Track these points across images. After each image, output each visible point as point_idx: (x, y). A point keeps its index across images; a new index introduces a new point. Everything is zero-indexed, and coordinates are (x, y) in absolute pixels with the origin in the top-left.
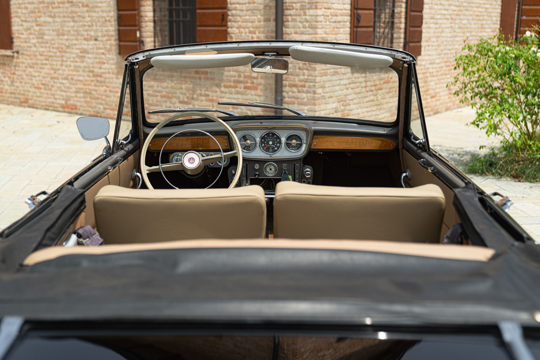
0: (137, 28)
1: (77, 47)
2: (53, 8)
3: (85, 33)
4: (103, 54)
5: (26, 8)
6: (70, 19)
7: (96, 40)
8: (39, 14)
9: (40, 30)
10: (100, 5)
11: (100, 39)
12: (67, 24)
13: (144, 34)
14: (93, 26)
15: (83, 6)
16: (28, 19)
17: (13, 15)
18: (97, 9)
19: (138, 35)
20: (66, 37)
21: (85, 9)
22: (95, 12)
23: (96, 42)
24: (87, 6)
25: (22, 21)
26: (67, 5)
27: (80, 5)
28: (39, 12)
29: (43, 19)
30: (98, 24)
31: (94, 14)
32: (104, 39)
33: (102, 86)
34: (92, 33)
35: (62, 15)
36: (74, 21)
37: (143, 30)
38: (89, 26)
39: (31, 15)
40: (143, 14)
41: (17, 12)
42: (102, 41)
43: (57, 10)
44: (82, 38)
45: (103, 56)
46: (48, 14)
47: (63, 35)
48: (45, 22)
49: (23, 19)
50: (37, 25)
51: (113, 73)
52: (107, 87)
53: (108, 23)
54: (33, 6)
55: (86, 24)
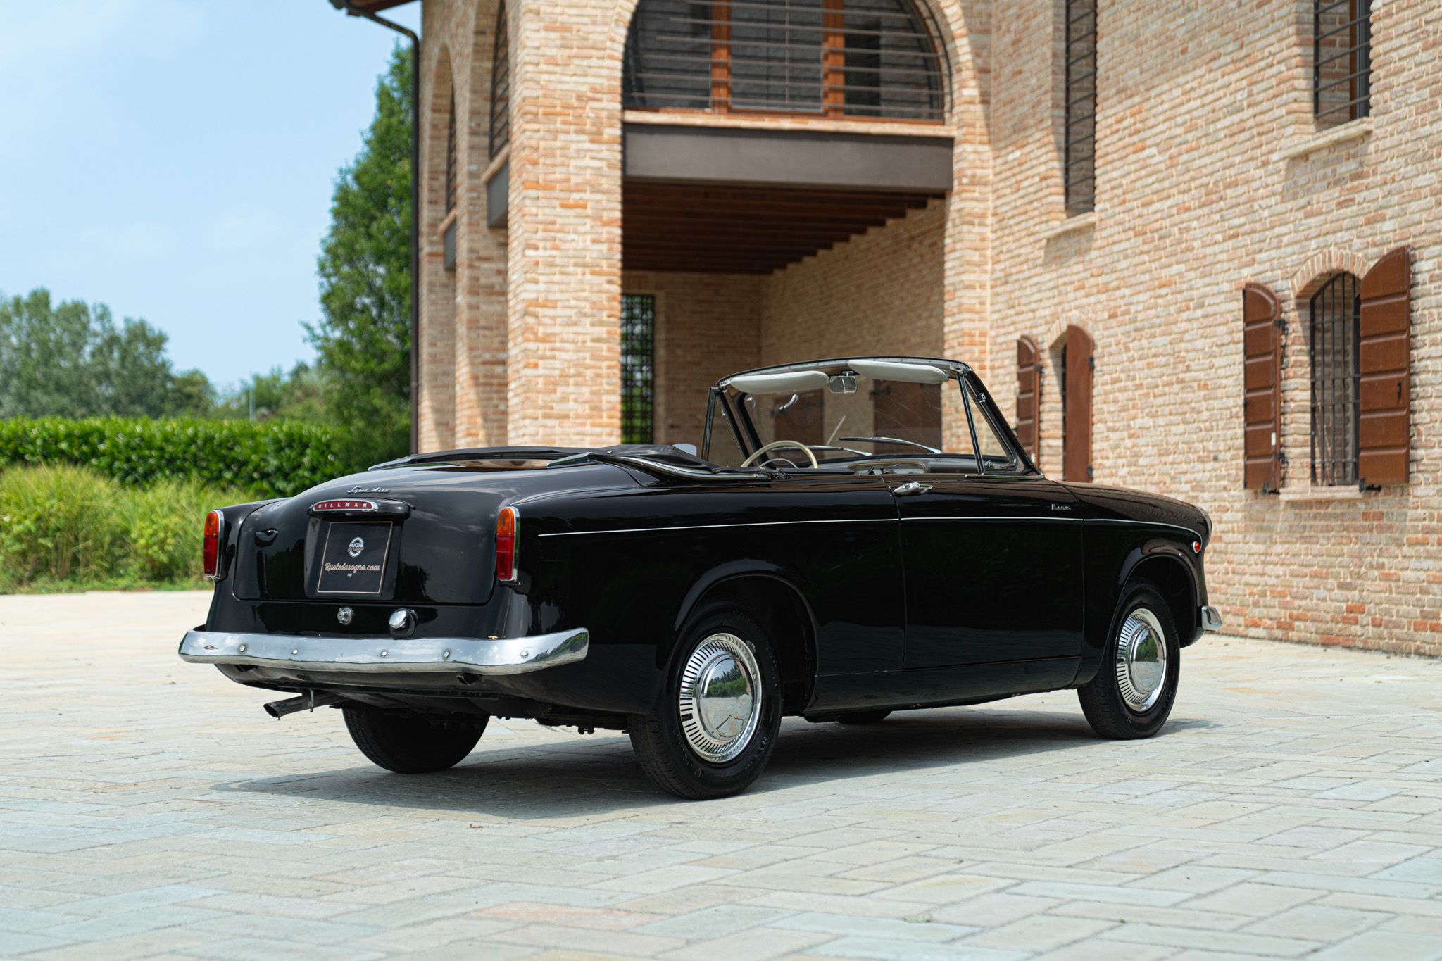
0: (1270, 426)
1: (1188, 477)
2: (1155, 396)
3: (1201, 446)
4: (1225, 488)
5: (1116, 401)
6: (1179, 418)
7: (1216, 459)
8: (1133, 412)
9: (1134, 446)
10: (1224, 382)
11: (1221, 456)
12: (1173, 429)
13: (1289, 440)
14: (1212, 429)
15: (1200, 387)
16: (1117, 425)
17: (1095, 419)
18: (1220, 392)
19: (1274, 442)
20: (1171, 458)
21: (1202, 393)
22: (1216, 398)
23: (1217, 465)
24: (1206, 386)
25: (1109, 429)
26: (1176, 387)
27: (1195, 385)
28: (1134, 407)
29: (1138, 423)
30: (1221, 424)
31: (1216, 404)
32: (1228, 455)
33: (1222, 563)
34: (1210, 445)
35: (1167, 410)
36: (1185, 422)
37: (1288, 429)
38: (1206, 430)
39: (1123, 414)
40: (1288, 395)
41: (1101, 411)
42: (1225, 461)
43: (1159, 401)
44: (1195, 457)
45: (1225, 494)
46: (1147, 410)
47: (1167, 453)
48: (1140, 428)
49: (1110, 424)
50: (1131, 436)
51: (1239, 532)
52: (1229, 562)
53: (1235, 420)
54: (1125, 394)
55: (1202, 425)
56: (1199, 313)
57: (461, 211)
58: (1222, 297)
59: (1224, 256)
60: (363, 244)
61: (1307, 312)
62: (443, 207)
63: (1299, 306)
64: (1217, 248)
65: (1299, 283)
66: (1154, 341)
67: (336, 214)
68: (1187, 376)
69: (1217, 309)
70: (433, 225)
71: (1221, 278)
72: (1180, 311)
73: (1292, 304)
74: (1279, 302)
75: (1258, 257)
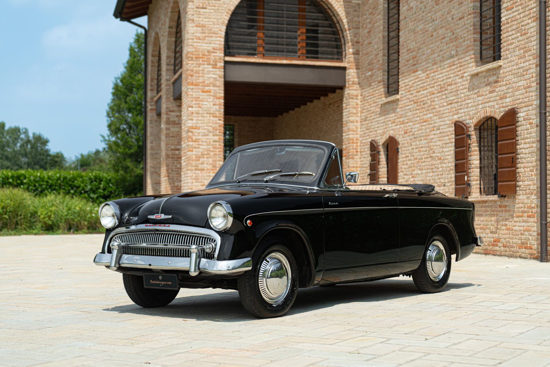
0: (465, 173)
3: (439, 181)
5: (407, 164)
6: (431, 171)
7: (444, 185)
8: (413, 168)
9: (414, 181)
10: (447, 157)
11: (446, 184)
12: (428, 174)
13: (472, 178)
14: (443, 174)
15: (438, 159)
16: (408, 173)
17: (399, 171)
18: (446, 161)
19: (466, 179)
21: (439, 161)
22: (444, 163)
23: (445, 188)
24: (440, 159)
25: (404, 175)
26: (429, 159)
27: (437, 158)
28: (414, 166)
29: (415, 172)
30: (446, 173)
31: (444, 165)
32: (449, 184)
34: (442, 180)
35: (426, 167)
36: (433, 172)
37: (471, 175)
38: (441, 175)
39: (410, 169)
40: (471, 162)
41: (402, 168)
42: (448, 186)
43: (423, 164)
44: (437, 185)
46: (419, 168)
48: (416, 174)
49: (405, 173)
50: (413, 177)
53: (451, 171)
54: (410, 162)
55: (439, 173)
56: (438, 132)
57: (163, 93)
58: (446, 126)
59: (447, 111)
60: (123, 105)
61: (478, 132)
62: (155, 92)
63: (475, 129)
64: (444, 108)
65: (475, 121)
66: (421, 142)
67: (114, 94)
68: (434, 155)
69: (445, 130)
70: (152, 99)
71: (446, 119)
72: (431, 131)
73: (472, 129)
74: (468, 128)
75: (460, 111)
